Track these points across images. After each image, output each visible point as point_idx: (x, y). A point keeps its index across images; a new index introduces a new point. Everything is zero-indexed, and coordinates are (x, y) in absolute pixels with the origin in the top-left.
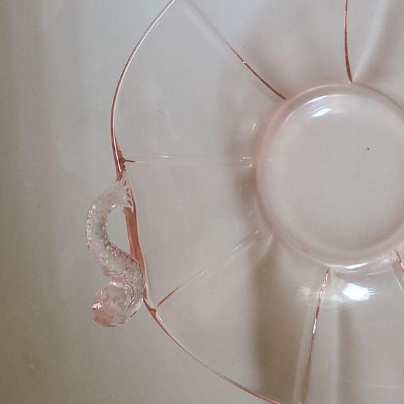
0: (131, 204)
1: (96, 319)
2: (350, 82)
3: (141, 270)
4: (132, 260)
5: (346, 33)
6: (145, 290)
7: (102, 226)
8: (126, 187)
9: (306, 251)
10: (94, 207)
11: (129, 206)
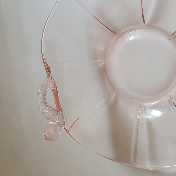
0: (55, 87)
1: (46, 139)
2: (144, 25)
3: (62, 115)
4: (58, 111)
5: (142, 4)
6: (64, 122)
7: (44, 99)
8: (52, 80)
9: (131, 98)
10: (40, 91)
11: (54, 88)
